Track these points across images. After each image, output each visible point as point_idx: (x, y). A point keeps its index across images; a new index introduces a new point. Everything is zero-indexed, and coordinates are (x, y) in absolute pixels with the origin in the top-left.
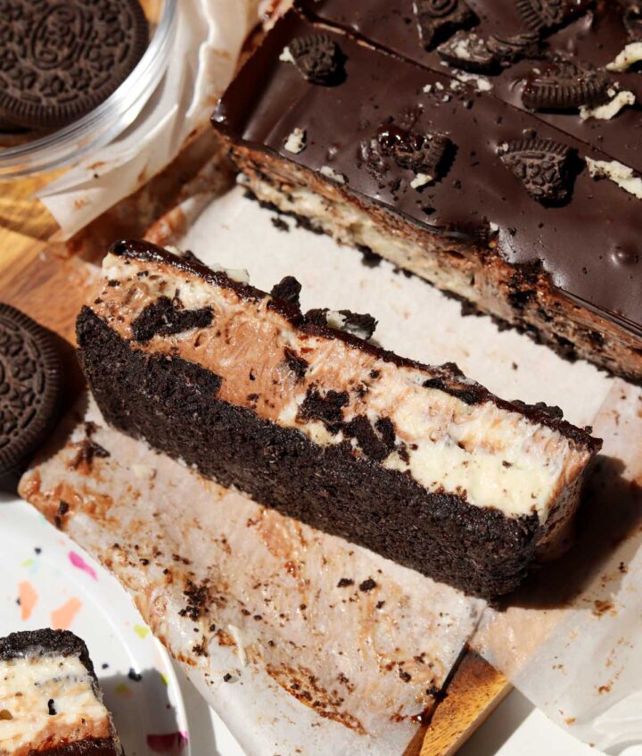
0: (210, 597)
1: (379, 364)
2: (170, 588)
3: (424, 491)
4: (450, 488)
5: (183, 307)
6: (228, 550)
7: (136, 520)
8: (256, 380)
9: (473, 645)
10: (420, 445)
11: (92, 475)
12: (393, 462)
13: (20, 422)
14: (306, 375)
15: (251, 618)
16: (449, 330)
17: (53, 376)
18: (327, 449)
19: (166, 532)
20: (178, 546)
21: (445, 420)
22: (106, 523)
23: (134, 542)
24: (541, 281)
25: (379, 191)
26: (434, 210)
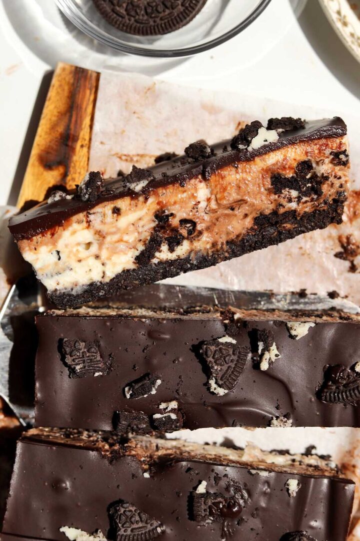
24: (108, 453)
25: (225, 473)
26: (187, 472)
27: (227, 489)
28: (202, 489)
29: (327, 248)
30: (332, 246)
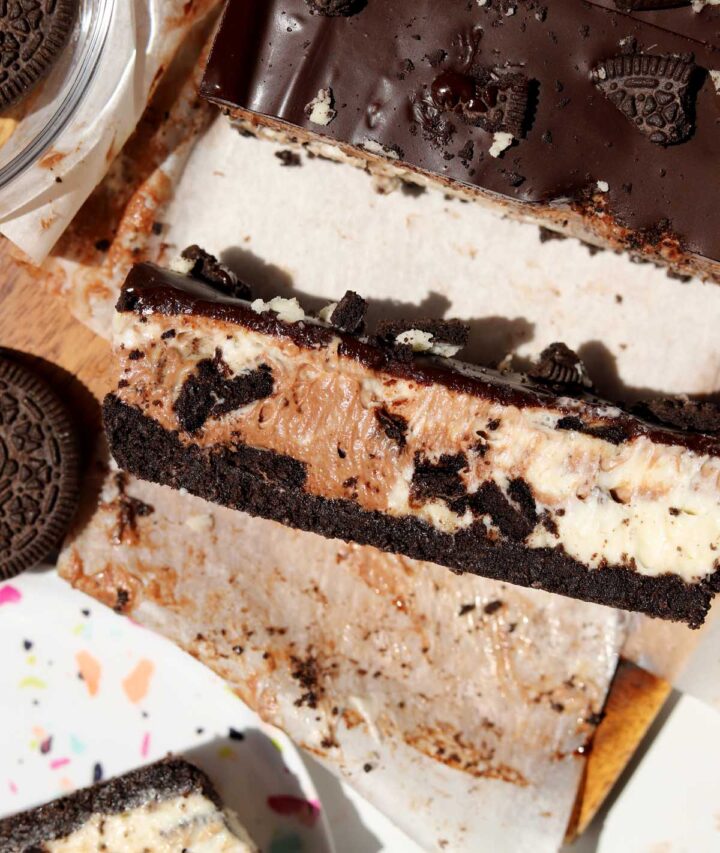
0: (321, 670)
1: (497, 410)
2: (275, 675)
3: (585, 568)
4: (614, 559)
5: (232, 373)
6: (324, 599)
7: (211, 593)
8: (348, 457)
9: (627, 655)
10: (568, 509)
11: (141, 544)
12: (539, 538)
14: (407, 438)
15: (369, 676)
17: (67, 441)
18: (456, 535)
19: (249, 599)
20: (267, 613)
21: (590, 469)
22: (179, 608)
23: (219, 626)
24: (668, 240)
25: (447, 163)
26: (524, 179)
27: (451, 130)
28: (502, 141)
29: (164, 528)
30: (153, 530)
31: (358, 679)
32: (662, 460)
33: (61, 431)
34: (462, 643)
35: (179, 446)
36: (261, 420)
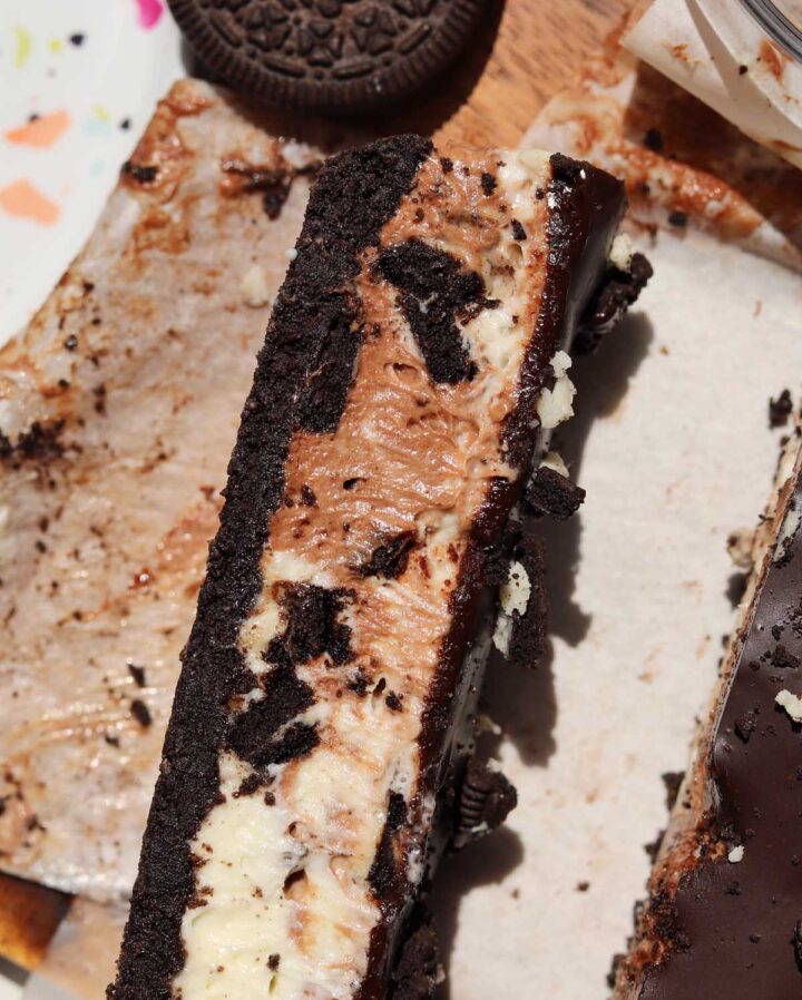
0: (46, 465)
1: (415, 707)
2: (37, 398)
3: (191, 833)
4: (205, 877)
5: (465, 323)
6: (149, 468)
7: (154, 304)
8: (346, 492)
10: (275, 809)
11: (223, 201)
12: (232, 770)
13: (277, 56)
14: (374, 579)
15: (38, 535)
16: (632, 760)
17: (369, 90)
18: (235, 651)
19: (145, 360)
20: (128, 385)
21: (332, 841)
22: (131, 257)
23: (107, 314)
31: (34, 518)
32: (347, 944)
33: (383, 81)
34: (89, 670)
35: (357, 247)
36: (397, 367)
